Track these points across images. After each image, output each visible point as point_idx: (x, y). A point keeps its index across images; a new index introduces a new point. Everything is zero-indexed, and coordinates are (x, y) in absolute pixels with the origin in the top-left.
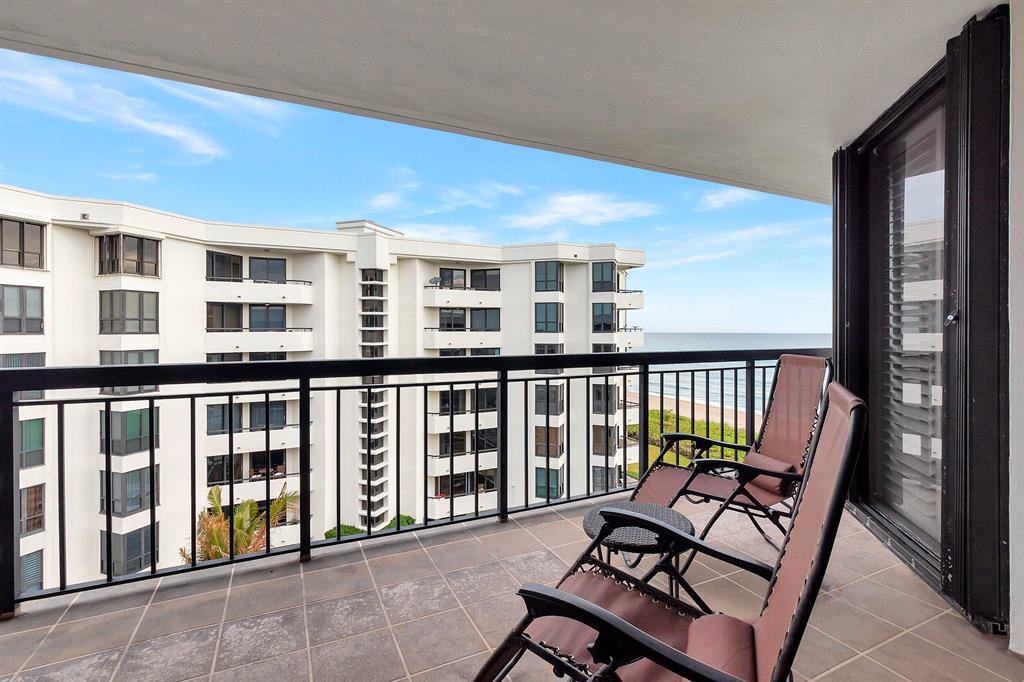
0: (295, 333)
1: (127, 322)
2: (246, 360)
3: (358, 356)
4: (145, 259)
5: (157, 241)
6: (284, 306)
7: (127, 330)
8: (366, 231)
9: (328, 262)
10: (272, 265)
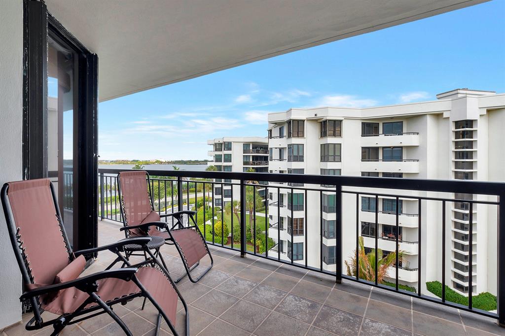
0: (407, 163)
1: (329, 157)
2: (381, 176)
3: (452, 178)
4: (336, 130)
5: (341, 121)
6: (402, 147)
7: (329, 160)
8: (460, 96)
9: (429, 120)
10: (394, 125)
